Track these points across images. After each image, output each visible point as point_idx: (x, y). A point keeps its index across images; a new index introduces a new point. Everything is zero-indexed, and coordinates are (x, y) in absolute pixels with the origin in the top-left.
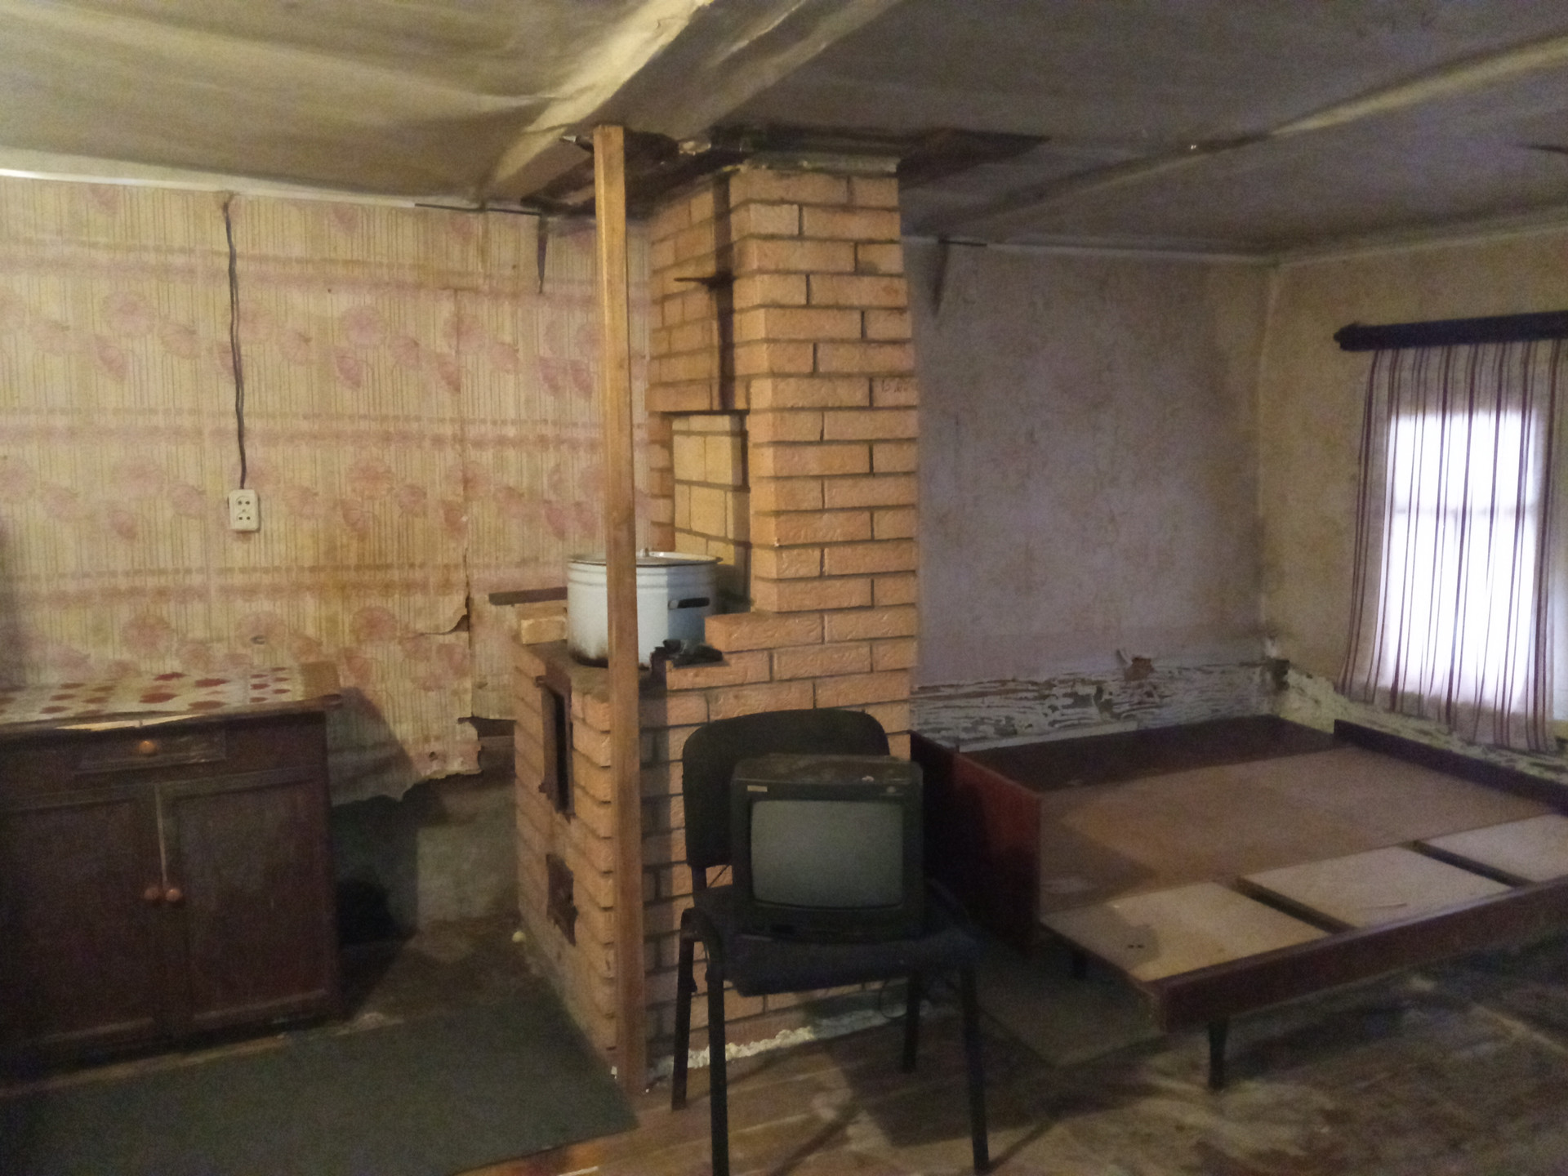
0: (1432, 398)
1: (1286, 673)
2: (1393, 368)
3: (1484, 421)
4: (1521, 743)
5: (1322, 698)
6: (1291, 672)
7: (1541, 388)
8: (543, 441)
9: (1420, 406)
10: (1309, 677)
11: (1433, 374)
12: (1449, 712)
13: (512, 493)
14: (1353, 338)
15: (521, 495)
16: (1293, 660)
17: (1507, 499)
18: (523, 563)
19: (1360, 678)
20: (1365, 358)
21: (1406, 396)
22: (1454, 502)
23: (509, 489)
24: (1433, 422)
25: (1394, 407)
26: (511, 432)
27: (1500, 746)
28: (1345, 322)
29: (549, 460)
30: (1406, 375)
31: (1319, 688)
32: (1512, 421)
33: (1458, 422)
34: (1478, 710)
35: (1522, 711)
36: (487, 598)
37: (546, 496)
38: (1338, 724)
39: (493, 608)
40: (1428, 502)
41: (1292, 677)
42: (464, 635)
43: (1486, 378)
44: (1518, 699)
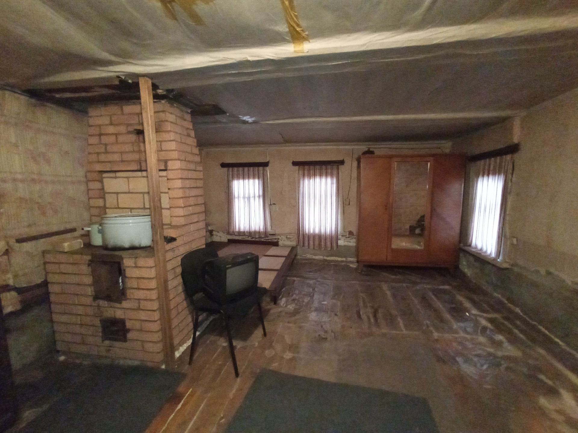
0: (241, 177)
1: (212, 232)
2: (232, 171)
3: (251, 181)
4: (263, 236)
5: (221, 236)
6: (214, 232)
7: (261, 175)
8: (33, 180)
9: (238, 178)
10: (218, 232)
11: (241, 173)
12: (250, 233)
13: (21, 200)
14: (223, 165)
15: (26, 200)
16: (214, 229)
17: (257, 194)
18: (29, 226)
19: (231, 230)
20: (225, 169)
21: (235, 176)
22: (247, 195)
23: (21, 198)
24: (241, 181)
25: (233, 178)
26: (19, 176)
27: (260, 237)
28: (221, 162)
29: (37, 187)
30: (235, 172)
31: (221, 234)
32: (257, 181)
33: (246, 181)
34: (255, 232)
35: (263, 231)
36: (15, 241)
37: (37, 201)
38: (228, 240)
39: (18, 244)
40: (242, 195)
41: (214, 233)
42: (6, 257)
43: (251, 173)
44: (262, 229)
